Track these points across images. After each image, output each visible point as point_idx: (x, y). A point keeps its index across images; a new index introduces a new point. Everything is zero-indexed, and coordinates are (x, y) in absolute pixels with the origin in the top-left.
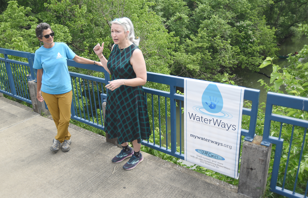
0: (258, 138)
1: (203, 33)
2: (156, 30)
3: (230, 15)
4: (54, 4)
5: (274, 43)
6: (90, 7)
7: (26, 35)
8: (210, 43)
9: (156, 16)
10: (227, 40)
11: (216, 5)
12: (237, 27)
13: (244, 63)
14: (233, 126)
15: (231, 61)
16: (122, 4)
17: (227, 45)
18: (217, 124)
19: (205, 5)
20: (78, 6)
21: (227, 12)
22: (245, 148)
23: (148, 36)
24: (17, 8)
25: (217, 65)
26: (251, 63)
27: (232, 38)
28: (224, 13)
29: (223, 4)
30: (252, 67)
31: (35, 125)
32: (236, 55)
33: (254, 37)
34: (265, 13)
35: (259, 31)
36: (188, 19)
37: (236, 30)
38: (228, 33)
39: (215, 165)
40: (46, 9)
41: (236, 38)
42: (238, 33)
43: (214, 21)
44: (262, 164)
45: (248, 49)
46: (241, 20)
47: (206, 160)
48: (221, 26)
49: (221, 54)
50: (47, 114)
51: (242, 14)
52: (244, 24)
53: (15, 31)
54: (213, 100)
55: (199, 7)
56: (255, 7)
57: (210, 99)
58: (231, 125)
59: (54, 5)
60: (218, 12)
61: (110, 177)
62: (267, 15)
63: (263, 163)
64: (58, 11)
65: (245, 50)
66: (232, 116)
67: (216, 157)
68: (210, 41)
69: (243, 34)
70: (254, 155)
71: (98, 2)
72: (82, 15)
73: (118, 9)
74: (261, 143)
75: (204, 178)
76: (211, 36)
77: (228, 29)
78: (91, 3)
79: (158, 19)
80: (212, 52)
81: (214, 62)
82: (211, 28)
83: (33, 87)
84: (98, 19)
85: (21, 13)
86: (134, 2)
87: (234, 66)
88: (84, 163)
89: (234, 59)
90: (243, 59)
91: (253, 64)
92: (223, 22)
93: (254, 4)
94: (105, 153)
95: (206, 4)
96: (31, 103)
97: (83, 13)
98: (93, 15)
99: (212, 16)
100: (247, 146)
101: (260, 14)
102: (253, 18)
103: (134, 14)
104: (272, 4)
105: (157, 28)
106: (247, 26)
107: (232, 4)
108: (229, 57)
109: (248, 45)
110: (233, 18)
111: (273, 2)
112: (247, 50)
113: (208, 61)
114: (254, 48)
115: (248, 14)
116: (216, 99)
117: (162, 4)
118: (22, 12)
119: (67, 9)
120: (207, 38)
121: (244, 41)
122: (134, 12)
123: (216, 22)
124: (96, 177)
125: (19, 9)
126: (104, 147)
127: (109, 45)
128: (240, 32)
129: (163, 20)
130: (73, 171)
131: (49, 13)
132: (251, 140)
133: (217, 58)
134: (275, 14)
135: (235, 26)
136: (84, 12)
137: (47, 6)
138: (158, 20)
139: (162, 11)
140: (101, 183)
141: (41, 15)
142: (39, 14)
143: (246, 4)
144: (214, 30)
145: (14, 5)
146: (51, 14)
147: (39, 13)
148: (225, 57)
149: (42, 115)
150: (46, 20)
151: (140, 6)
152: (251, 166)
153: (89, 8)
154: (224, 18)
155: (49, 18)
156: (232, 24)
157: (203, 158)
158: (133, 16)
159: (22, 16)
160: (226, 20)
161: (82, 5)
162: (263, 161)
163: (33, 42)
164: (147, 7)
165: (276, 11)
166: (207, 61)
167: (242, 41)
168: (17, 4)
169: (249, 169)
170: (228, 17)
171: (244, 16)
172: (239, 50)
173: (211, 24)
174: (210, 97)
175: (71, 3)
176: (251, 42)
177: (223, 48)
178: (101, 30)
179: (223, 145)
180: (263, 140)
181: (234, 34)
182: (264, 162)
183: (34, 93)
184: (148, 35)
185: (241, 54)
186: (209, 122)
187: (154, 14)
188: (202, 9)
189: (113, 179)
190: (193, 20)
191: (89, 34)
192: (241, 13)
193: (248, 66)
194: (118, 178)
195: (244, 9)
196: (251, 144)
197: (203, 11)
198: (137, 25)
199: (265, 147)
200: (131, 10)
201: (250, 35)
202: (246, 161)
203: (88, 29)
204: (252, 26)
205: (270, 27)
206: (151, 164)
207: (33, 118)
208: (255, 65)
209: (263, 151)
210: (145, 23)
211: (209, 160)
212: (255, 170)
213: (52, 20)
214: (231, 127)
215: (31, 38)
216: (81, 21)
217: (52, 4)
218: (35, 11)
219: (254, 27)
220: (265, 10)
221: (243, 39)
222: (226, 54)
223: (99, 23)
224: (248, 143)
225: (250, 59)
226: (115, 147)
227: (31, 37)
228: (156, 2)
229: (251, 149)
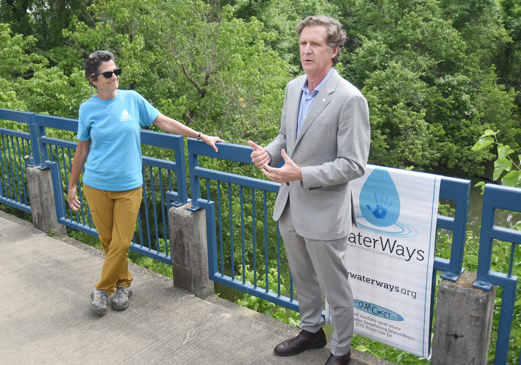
0: (467, 277)
1: (372, 97)
2: (279, 87)
3: (424, 61)
4: (81, 32)
5: (513, 119)
6: (150, 39)
7: (24, 90)
8: (384, 117)
9: (279, 60)
10: (418, 112)
11: (397, 43)
12: (439, 86)
13: (453, 157)
14: (418, 252)
15: (426, 153)
16: (212, 35)
17: (418, 121)
18: (387, 249)
19: (375, 42)
20: (127, 36)
21: (419, 56)
22: (442, 294)
23: (263, 100)
24: (8, 37)
25: (399, 161)
26: (466, 157)
27: (429, 108)
28: (414, 59)
29: (411, 41)
30: (470, 166)
31: (36, 253)
32: (437, 141)
33: (472, 106)
34: (495, 60)
35: (483, 96)
36: (342, 69)
37: (437, 91)
38: (422, 97)
39: (384, 331)
40: (65, 42)
41: (436, 107)
42: (441, 98)
43: (393, 72)
44: (475, 326)
45: (461, 129)
46: (448, 74)
47: (367, 321)
48: (407, 83)
49: (406, 138)
50: (60, 233)
51: (450, 61)
52: (453, 81)
53: (4, 80)
54: (381, 201)
55: (365, 45)
56: (477, 48)
57: (376, 198)
58: (415, 250)
59: (82, 34)
60: (401, 56)
61: (177, 349)
62: (498, 65)
63: (477, 324)
64: (88, 46)
65: (455, 132)
66: (418, 233)
67: (387, 315)
68: (386, 112)
69: (450, 100)
70: (459, 307)
71: (167, 29)
72: (134, 54)
73: (206, 45)
74: (474, 284)
75: (364, 359)
76: (386, 103)
77: (420, 89)
78: (152, 32)
79: (282, 66)
80: (389, 133)
81: (392, 155)
82: (388, 87)
83: (36, 180)
84: (164, 63)
85: (16, 48)
86: (236, 32)
87: (434, 164)
88: (128, 324)
89: (433, 150)
90: (450, 150)
91: (471, 161)
92: (411, 75)
93: (472, 41)
94: (170, 307)
95: (378, 41)
96: (30, 210)
97: (136, 51)
98: (156, 55)
99: (390, 64)
100: (446, 289)
101: (484, 63)
102: (472, 69)
103: (236, 55)
104: (509, 44)
105: (280, 84)
106: (458, 85)
107: (428, 41)
108: (422, 145)
109: (460, 122)
110: (430, 68)
111: (511, 38)
112: (459, 131)
113: (381, 151)
114: (472, 128)
115: (461, 60)
116: (387, 198)
117: (291, 39)
118: (19, 44)
119: (106, 41)
120: (379, 106)
121: (453, 114)
122: (236, 51)
123: (398, 76)
124: (151, 350)
125: (13, 38)
126: (169, 295)
127: (184, 113)
128: (446, 95)
129: (292, 70)
130: (107, 338)
131: (70, 48)
132: (455, 278)
133: (398, 147)
134: (516, 63)
135: (434, 84)
136: (139, 49)
137: (67, 34)
138: (283, 69)
139: (290, 52)
140: (161, 360)
141: (54, 52)
142: (51, 50)
143: (458, 43)
144: (392, 92)
145: (3, 32)
146: (75, 51)
147: (51, 48)
148: (413, 145)
149: (50, 234)
150: (65, 63)
151: (248, 39)
152: (454, 330)
153: (148, 41)
154: (413, 69)
155: (70, 59)
156: (429, 81)
157: (362, 316)
158: (234, 57)
159: (18, 52)
160: (416, 71)
161: (135, 34)
162: (477, 319)
163: (37, 103)
164: (262, 41)
165: (518, 57)
166: (378, 151)
167: (448, 113)
168: (9, 29)
169: (450, 336)
170: (420, 66)
171: (454, 64)
172: (443, 132)
173: (388, 78)
174: (375, 194)
175: (114, 31)
176: (467, 117)
177: (411, 127)
178: (170, 83)
179: (400, 290)
180: (477, 279)
181: (432, 100)
182: (480, 321)
183: (37, 190)
184: (263, 97)
185: (447, 140)
186: (372, 244)
187: (274, 55)
188: (369, 50)
189: (185, 354)
190: (352, 71)
191: (146, 91)
192: (446, 60)
193: (461, 164)
194: (194, 352)
195: (453, 52)
196: (453, 287)
197: (371, 53)
198: (241, 76)
199: (481, 291)
200: (230, 47)
201: (464, 103)
202: (444, 321)
203: (145, 82)
204: (469, 85)
205: (504, 88)
206: (259, 328)
207: (32, 239)
208: (475, 163)
209: (478, 299)
210: (256, 72)
211: (372, 320)
212: (463, 338)
213: (77, 62)
214: (415, 255)
215: (33, 96)
216: (131, 66)
217: (78, 31)
218: (44, 45)
219: (473, 87)
220: (495, 56)
221: (451, 110)
222: (418, 139)
223: (167, 72)
224: (448, 283)
225: (465, 150)
226: (191, 295)
227: (33, 93)
228: (280, 35)
229: (454, 296)
